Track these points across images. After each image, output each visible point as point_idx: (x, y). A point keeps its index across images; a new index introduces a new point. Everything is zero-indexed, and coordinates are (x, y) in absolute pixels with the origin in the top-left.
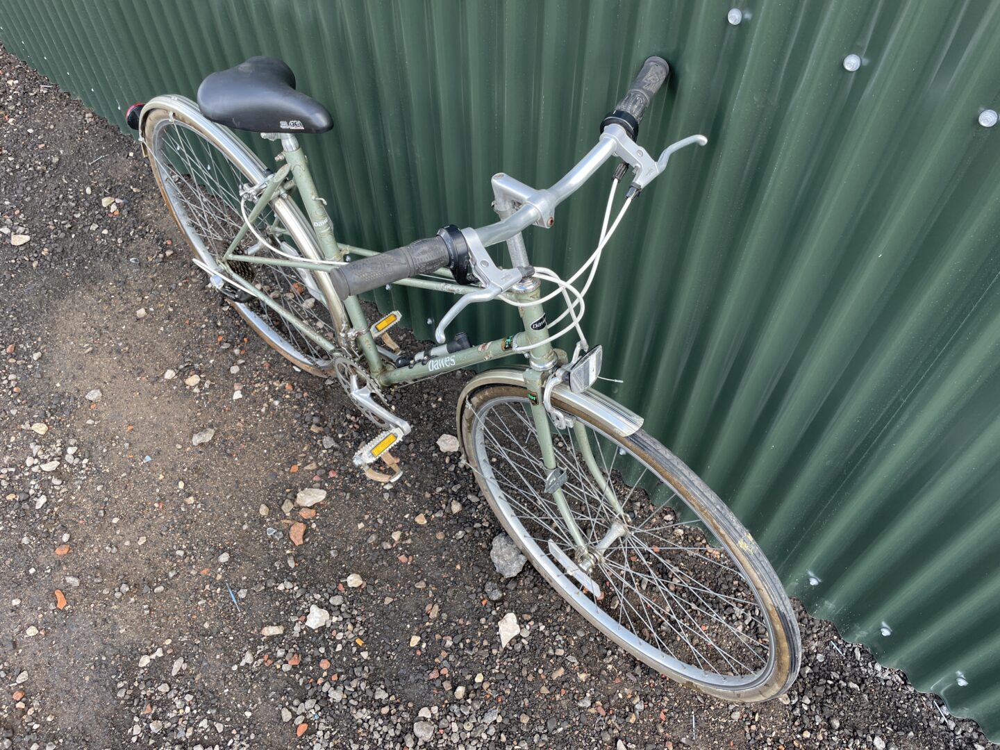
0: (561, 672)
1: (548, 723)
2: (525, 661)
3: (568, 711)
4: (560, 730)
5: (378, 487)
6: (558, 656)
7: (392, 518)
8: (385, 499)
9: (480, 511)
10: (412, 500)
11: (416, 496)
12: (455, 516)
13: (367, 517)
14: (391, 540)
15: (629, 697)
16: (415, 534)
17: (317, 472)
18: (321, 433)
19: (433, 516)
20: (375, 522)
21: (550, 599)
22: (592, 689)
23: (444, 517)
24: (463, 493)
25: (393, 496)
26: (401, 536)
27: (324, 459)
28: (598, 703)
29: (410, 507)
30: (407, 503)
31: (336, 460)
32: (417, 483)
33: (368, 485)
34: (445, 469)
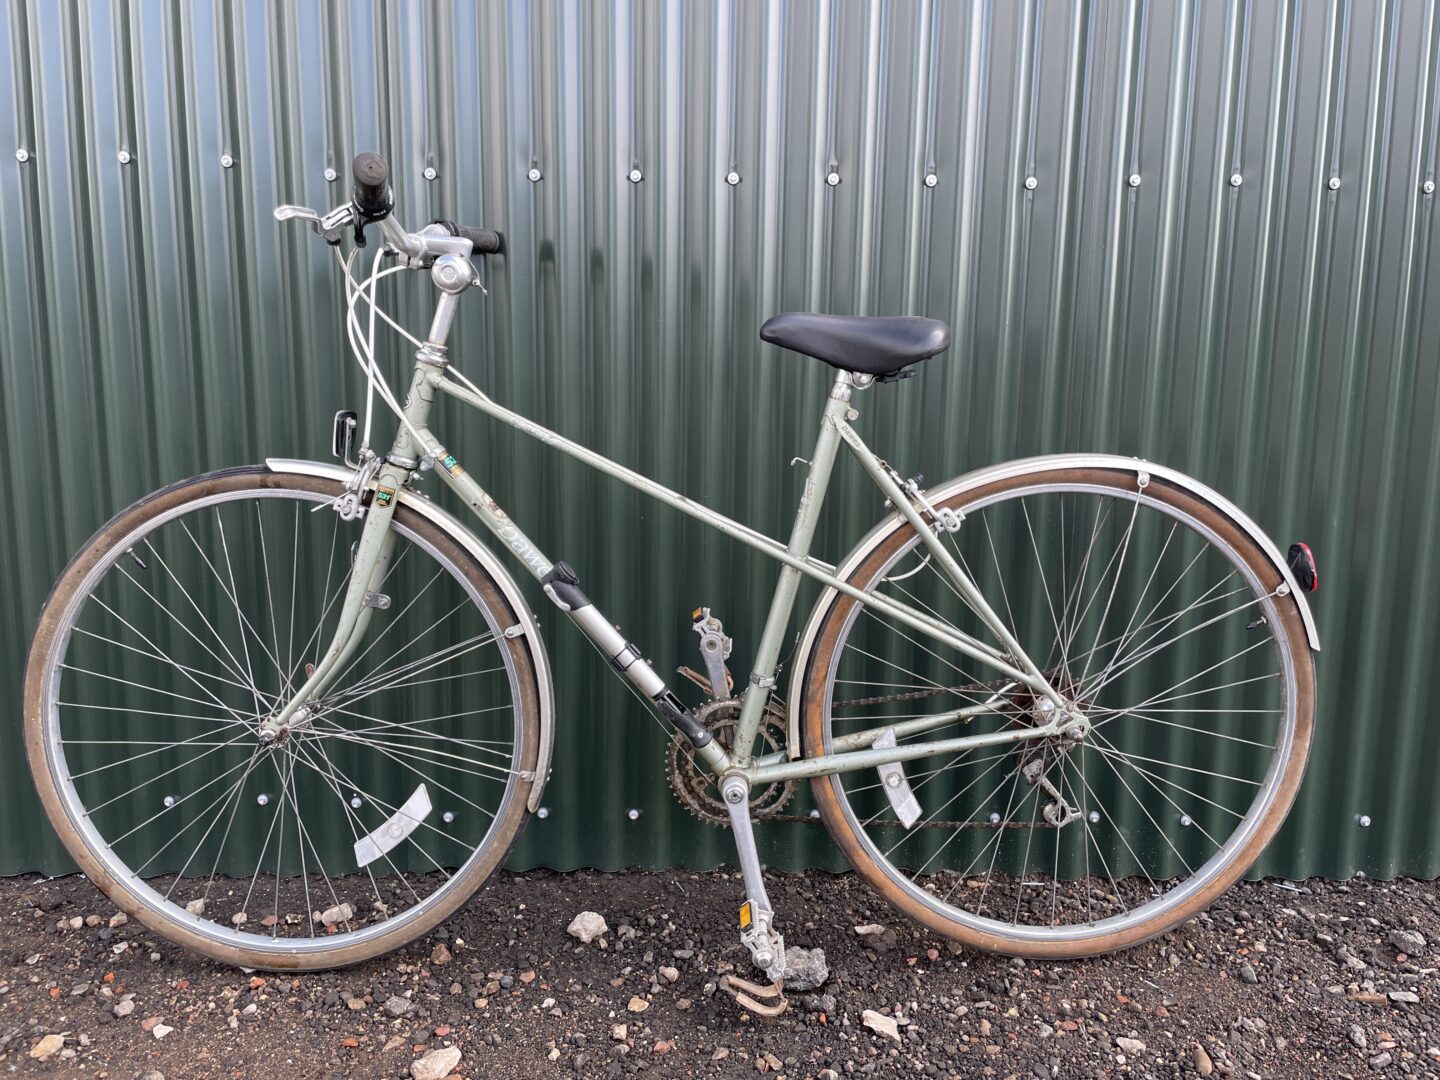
0: (986, 1025)
1: (1038, 1071)
2: (938, 1041)
3: (1041, 1047)
4: (1056, 1069)
5: (531, 1013)
6: (966, 1015)
7: (592, 1028)
8: (559, 1017)
9: (706, 962)
10: (600, 999)
11: (601, 993)
12: (677, 983)
13: (553, 1044)
14: (620, 1041)
15: (1074, 1005)
16: (647, 1022)
17: (411, 1041)
18: (371, 1006)
19: (650, 996)
20: (573, 1041)
21: (886, 985)
22: (1036, 1017)
23: (665, 990)
24: (664, 957)
25: (567, 1009)
26: (630, 1033)
27: (407, 1028)
28: (1057, 1023)
29: (605, 1006)
30: (597, 1004)
31: (429, 1021)
32: (587, 982)
33: (515, 1017)
34: (610, 954)
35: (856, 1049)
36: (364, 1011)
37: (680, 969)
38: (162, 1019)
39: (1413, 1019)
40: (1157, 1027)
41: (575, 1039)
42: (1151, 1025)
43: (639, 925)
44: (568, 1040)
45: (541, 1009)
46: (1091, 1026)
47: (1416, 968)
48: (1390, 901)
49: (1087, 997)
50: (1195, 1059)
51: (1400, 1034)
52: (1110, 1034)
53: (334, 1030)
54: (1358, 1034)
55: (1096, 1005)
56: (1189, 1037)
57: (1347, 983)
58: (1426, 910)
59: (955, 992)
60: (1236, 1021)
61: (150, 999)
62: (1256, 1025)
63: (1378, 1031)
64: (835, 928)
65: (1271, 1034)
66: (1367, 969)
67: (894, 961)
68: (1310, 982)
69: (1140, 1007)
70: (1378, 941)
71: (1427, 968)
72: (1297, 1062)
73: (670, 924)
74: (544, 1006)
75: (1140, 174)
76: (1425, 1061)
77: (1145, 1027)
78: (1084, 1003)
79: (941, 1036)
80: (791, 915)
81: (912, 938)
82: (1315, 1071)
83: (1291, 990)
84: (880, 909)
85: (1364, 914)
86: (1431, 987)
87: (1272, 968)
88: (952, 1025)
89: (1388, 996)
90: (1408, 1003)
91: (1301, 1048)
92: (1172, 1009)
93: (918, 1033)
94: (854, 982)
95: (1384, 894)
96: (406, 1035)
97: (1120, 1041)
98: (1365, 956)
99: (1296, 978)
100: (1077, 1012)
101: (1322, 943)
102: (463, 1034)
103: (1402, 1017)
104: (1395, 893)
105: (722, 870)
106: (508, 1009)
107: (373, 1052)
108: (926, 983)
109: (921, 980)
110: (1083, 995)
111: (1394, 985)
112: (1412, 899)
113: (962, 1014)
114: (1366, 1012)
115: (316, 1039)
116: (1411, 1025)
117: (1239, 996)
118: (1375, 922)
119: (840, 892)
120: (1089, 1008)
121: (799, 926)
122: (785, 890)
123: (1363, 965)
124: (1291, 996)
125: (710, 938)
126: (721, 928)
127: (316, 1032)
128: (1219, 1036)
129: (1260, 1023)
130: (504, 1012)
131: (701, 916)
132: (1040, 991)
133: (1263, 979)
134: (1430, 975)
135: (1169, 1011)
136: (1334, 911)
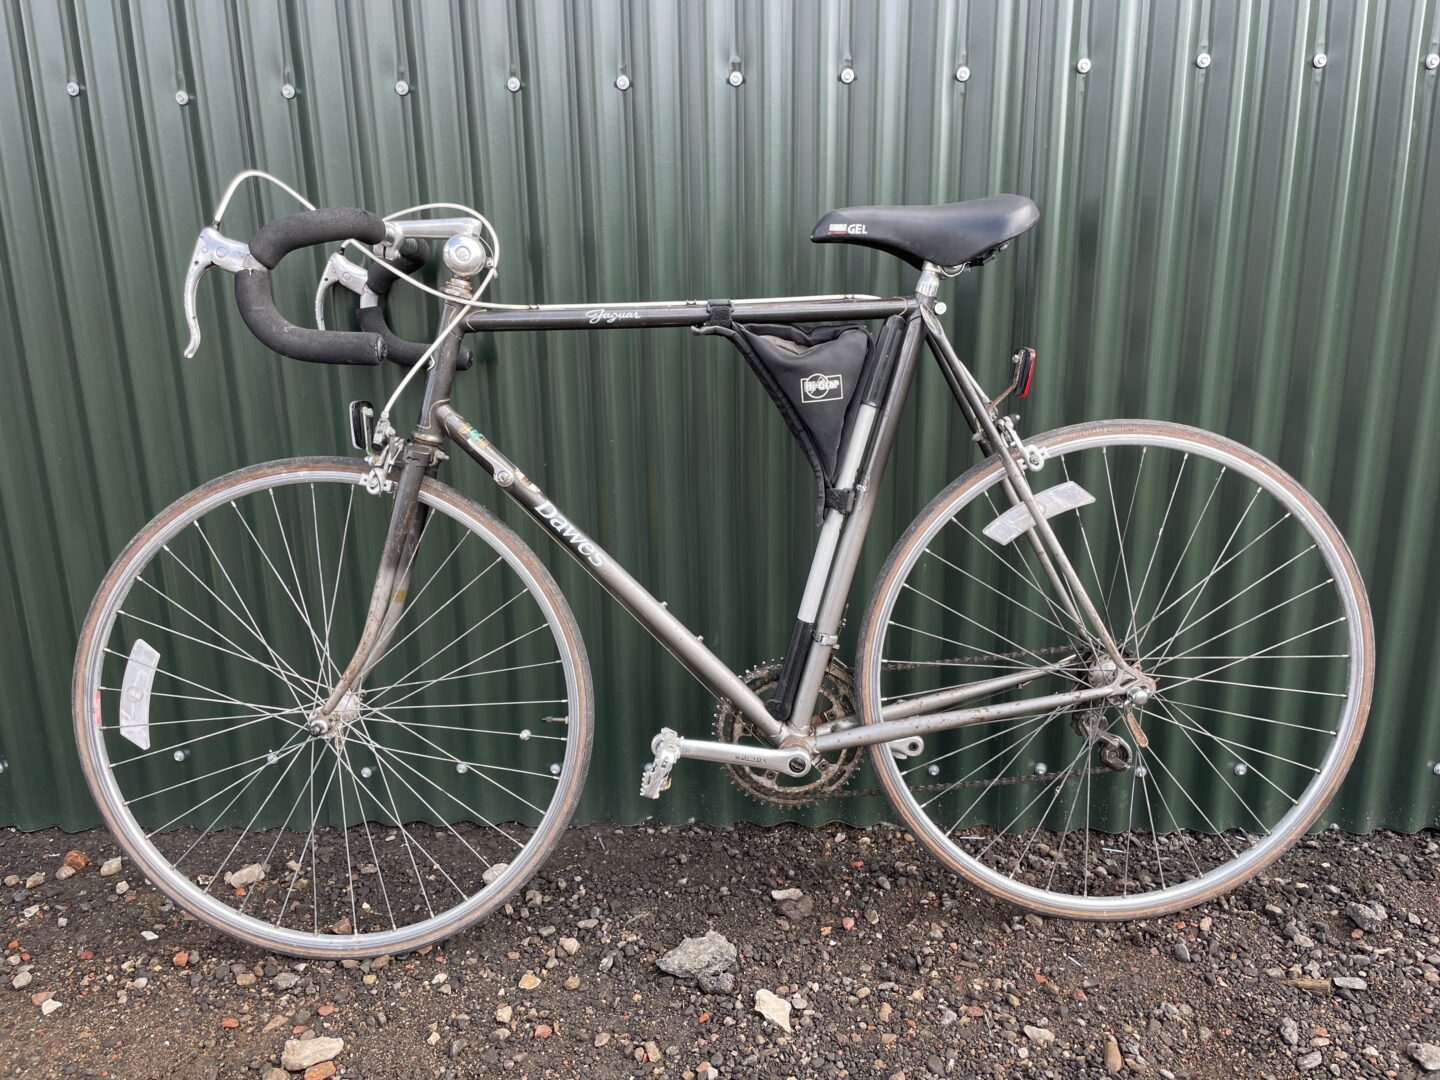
0: (887, 1009)
1: (931, 1065)
2: (832, 1028)
3: (940, 1037)
4: (952, 1063)
5: (421, 989)
6: (867, 997)
7: (478, 1007)
8: (447, 994)
9: (610, 932)
10: (493, 974)
11: (495, 967)
12: (577, 956)
13: (434, 1026)
14: (502, 1024)
15: (987, 985)
16: (535, 1001)
17: (293, 1022)
18: (261, 980)
19: (544, 972)
20: (455, 1023)
21: (793, 960)
22: (941, 1000)
23: (562, 964)
24: (567, 928)
25: (457, 985)
26: (515, 1014)
27: (293, 1006)
28: (963, 1008)
29: (497, 982)
30: (489, 980)
31: (317, 997)
32: (484, 954)
33: (403, 994)
34: (514, 921)
35: (743, 1037)
36: (252, 986)
37: (580, 939)
38: (52, 994)
39: (1356, 1009)
40: (1071, 1012)
41: (457, 1021)
42: (1064, 1010)
43: (549, 889)
44: (450, 1022)
45: (431, 985)
46: (998, 1012)
47: (1370, 948)
48: (1359, 863)
49: (1003, 975)
50: (1103, 1053)
51: (1338, 1027)
52: (1018, 1020)
53: (219, 1008)
54: (1289, 1030)
55: (1008, 986)
56: (1104, 1026)
57: (1290, 964)
58: (1397, 874)
59: (863, 968)
60: (1159, 1007)
61: (48, 969)
62: (1181, 1011)
63: (1313, 1025)
64: (751, 893)
65: (1195, 1022)
66: (1316, 947)
67: (807, 931)
68: (1248, 962)
69: (1056, 989)
70: (1335, 912)
71: (1384, 947)
72: (1220, 1057)
73: (582, 887)
74: (434, 982)
75: (1089, 57)
76: (1358, 1062)
77: (1058, 1013)
78: (998, 982)
79: (835, 1022)
80: (708, 877)
81: (831, 904)
82: (1236, 1069)
83: (1226, 972)
84: (806, 866)
85: (1326, 878)
86: (1383, 971)
87: (1209, 945)
88: (851, 1009)
89: (1333, 981)
90: (1354, 991)
91: (1226, 1042)
92: (1092, 991)
93: (814, 1019)
94: (757, 957)
95: (1353, 854)
96: (290, 1014)
97: (1028, 1029)
98: (1317, 931)
99: (1234, 957)
100: (988, 994)
101: (1271, 915)
102: (346, 1014)
103: (1344, 1007)
104: (1366, 852)
105: (649, 824)
106: (398, 985)
107: (252, 1033)
108: (834, 957)
109: (830, 954)
110: (1000, 972)
111: (1341, 968)
112: (1384, 860)
113: (863, 996)
114: (1304, 1001)
115: (200, 1017)
116: (1353, 1017)
117: (1168, 978)
118: (1334, 889)
119: (769, 847)
120: (1002, 990)
121: (713, 892)
122: (710, 846)
123: (1310, 943)
124: (1225, 979)
125: (619, 904)
126: (632, 893)
127: (201, 1010)
128: (1138, 1025)
129: (1186, 1009)
130: (393, 989)
131: (615, 878)
132: (952, 969)
133: (1197, 958)
134: (1385, 956)
135: (1087, 993)
136: (1294, 873)
